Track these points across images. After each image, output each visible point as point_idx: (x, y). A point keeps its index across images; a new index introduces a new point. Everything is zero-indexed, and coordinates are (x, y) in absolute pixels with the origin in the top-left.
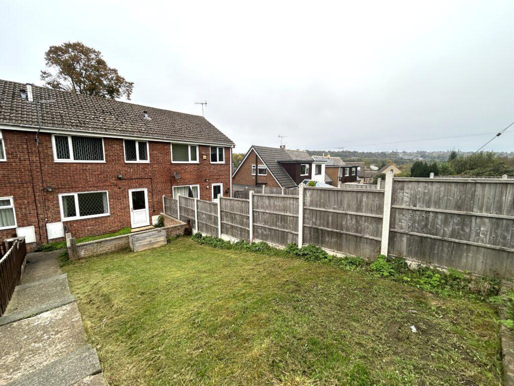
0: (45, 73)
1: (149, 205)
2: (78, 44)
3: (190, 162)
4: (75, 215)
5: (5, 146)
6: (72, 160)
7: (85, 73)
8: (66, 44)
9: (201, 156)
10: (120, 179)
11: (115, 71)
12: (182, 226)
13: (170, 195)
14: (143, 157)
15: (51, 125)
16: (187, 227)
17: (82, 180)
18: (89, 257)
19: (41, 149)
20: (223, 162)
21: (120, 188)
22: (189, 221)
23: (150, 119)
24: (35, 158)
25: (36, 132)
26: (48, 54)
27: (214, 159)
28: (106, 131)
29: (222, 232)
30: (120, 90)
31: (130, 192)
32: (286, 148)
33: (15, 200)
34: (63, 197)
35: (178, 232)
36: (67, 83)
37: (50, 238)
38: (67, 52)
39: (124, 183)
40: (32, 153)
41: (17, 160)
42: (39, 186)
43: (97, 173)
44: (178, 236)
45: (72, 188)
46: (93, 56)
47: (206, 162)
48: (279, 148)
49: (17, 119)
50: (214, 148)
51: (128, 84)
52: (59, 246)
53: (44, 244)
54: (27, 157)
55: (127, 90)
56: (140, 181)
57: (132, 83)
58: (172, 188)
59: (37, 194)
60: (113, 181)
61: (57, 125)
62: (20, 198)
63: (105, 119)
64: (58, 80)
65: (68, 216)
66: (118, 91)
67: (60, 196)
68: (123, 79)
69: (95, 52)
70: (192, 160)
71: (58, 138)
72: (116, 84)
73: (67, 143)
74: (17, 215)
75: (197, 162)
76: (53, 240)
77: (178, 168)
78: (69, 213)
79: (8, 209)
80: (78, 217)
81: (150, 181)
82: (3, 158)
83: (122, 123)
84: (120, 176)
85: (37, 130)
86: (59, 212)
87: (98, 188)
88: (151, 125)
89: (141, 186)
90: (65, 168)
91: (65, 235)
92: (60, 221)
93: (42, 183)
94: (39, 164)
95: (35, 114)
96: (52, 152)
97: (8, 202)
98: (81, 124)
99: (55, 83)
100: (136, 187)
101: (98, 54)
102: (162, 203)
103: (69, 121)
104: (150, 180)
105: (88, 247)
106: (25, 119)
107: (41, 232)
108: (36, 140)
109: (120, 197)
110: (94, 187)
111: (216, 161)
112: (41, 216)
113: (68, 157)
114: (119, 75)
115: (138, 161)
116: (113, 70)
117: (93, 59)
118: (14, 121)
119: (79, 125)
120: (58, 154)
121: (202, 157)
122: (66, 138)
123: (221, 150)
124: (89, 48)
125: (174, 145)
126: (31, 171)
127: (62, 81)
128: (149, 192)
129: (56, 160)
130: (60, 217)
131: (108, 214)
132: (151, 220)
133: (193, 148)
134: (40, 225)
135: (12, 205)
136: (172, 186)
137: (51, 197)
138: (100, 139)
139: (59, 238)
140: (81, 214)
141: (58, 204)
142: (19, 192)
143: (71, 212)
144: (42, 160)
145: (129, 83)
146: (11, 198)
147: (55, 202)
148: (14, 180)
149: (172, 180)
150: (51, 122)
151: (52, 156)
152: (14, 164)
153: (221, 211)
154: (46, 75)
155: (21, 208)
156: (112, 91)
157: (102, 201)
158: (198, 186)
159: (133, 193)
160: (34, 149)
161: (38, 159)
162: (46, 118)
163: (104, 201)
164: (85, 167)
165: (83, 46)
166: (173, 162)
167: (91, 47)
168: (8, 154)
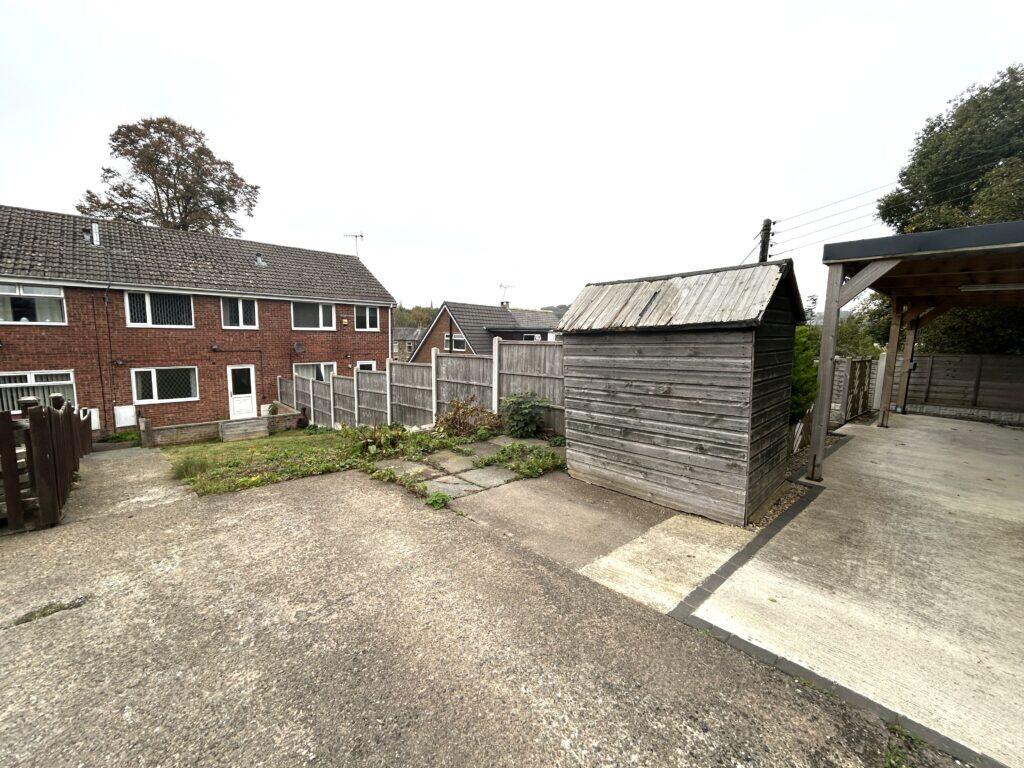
0: (108, 171)
1: (257, 389)
2: (167, 121)
3: (322, 328)
4: (151, 397)
5: (67, 306)
6: (149, 324)
7: (177, 170)
8: (145, 121)
9: (339, 320)
10: (215, 351)
11: (228, 165)
12: (294, 416)
13: (288, 375)
14: (249, 320)
15: (124, 279)
16: (301, 417)
17: (162, 351)
18: (167, 445)
19: (110, 310)
20: (377, 329)
21: (214, 363)
22: (304, 410)
23: (264, 264)
24: (102, 322)
25: (104, 289)
26: (114, 138)
27: (362, 324)
28: (197, 286)
29: (335, 421)
30: (237, 199)
31: (229, 369)
32: (511, 306)
33: (76, 374)
34: (136, 373)
35: (288, 424)
36: (145, 188)
37: (118, 425)
38: (146, 134)
39: (220, 356)
40: (99, 315)
41: (80, 324)
42: (106, 356)
43: (181, 342)
44: (288, 429)
45: (149, 361)
46: (191, 140)
47: (348, 329)
48: (499, 305)
49: (82, 272)
50: (362, 309)
51: (250, 189)
52: (130, 437)
53: (111, 433)
54: (92, 320)
55: (247, 199)
56: (245, 355)
57: (257, 187)
58: (291, 366)
59: (104, 368)
60: (205, 353)
61: (131, 280)
62: (82, 372)
63: (196, 268)
64: (130, 181)
65: (143, 398)
66: (232, 201)
67: (133, 371)
68: (242, 180)
69: (194, 133)
70: (324, 325)
71: (132, 296)
72: (229, 188)
73: (144, 303)
74: (78, 393)
75: (333, 328)
76: (121, 428)
77: (302, 337)
78: (143, 394)
79: (67, 385)
80: (155, 400)
81: (258, 355)
82: (63, 321)
83: (221, 273)
84: (215, 347)
85: (106, 287)
86: (131, 393)
87: (183, 362)
88: (264, 276)
89: (245, 361)
90: (140, 335)
91: (138, 422)
92: (131, 404)
93: (111, 353)
94: (107, 330)
95: (104, 264)
96: (124, 313)
97: (67, 377)
98: (164, 277)
99: (125, 188)
100: (238, 363)
101: (199, 136)
102: (276, 387)
103: (147, 272)
104: (258, 353)
105: (166, 432)
106: (91, 272)
107: (108, 417)
108: (104, 299)
109: (213, 377)
110: (180, 361)
111: (365, 327)
112: (107, 396)
113: (145, 321)
114: (235, 171)
115: (242, 326)
116: (224, 163)
117: (190, 145)
118: (78, 276)
119: (160, 278)
120: (132, 317)
121: (341, 322)
122: (143, 296)
123: (373, 310)
124: (184, 127)
125: (295, 304)
126: (97, 338)
127: (136, 184)
128: (256, 370)
129: (130, 324)
130: (131, 399)
131: (197, 399)
132: (259, 410)
133: (327, 309)
134: (106, 408)
135: (72, 381)
136: (291, 363)
137: (121, 372)
138: (188, 296)
139: (129, 427)
140: (160, 397)
141: (130, 381)
142: (82, 364)
143: (146, 393)
144: (111, 325)
145: (252, 187)
146: (71, 372)
147: (126, 379)
148: (76, 349)
149: (293, 356)
150: (124, 275)
151: (124, 319)
152: (76, 329)
153: (334, 394)
154: (110, 175)
155: (83, 385)
156: (223, 200)
157: (188, 380)
158: (335, 364)
159: (234, 371)
160: (101, 310)
161: (106, 322)
162: (117, 270)
163: (192, 380)
164: (166, 334)
165: (174, 124)
166: (294, 328)
167: (188, 126)
168: (69, 316)
